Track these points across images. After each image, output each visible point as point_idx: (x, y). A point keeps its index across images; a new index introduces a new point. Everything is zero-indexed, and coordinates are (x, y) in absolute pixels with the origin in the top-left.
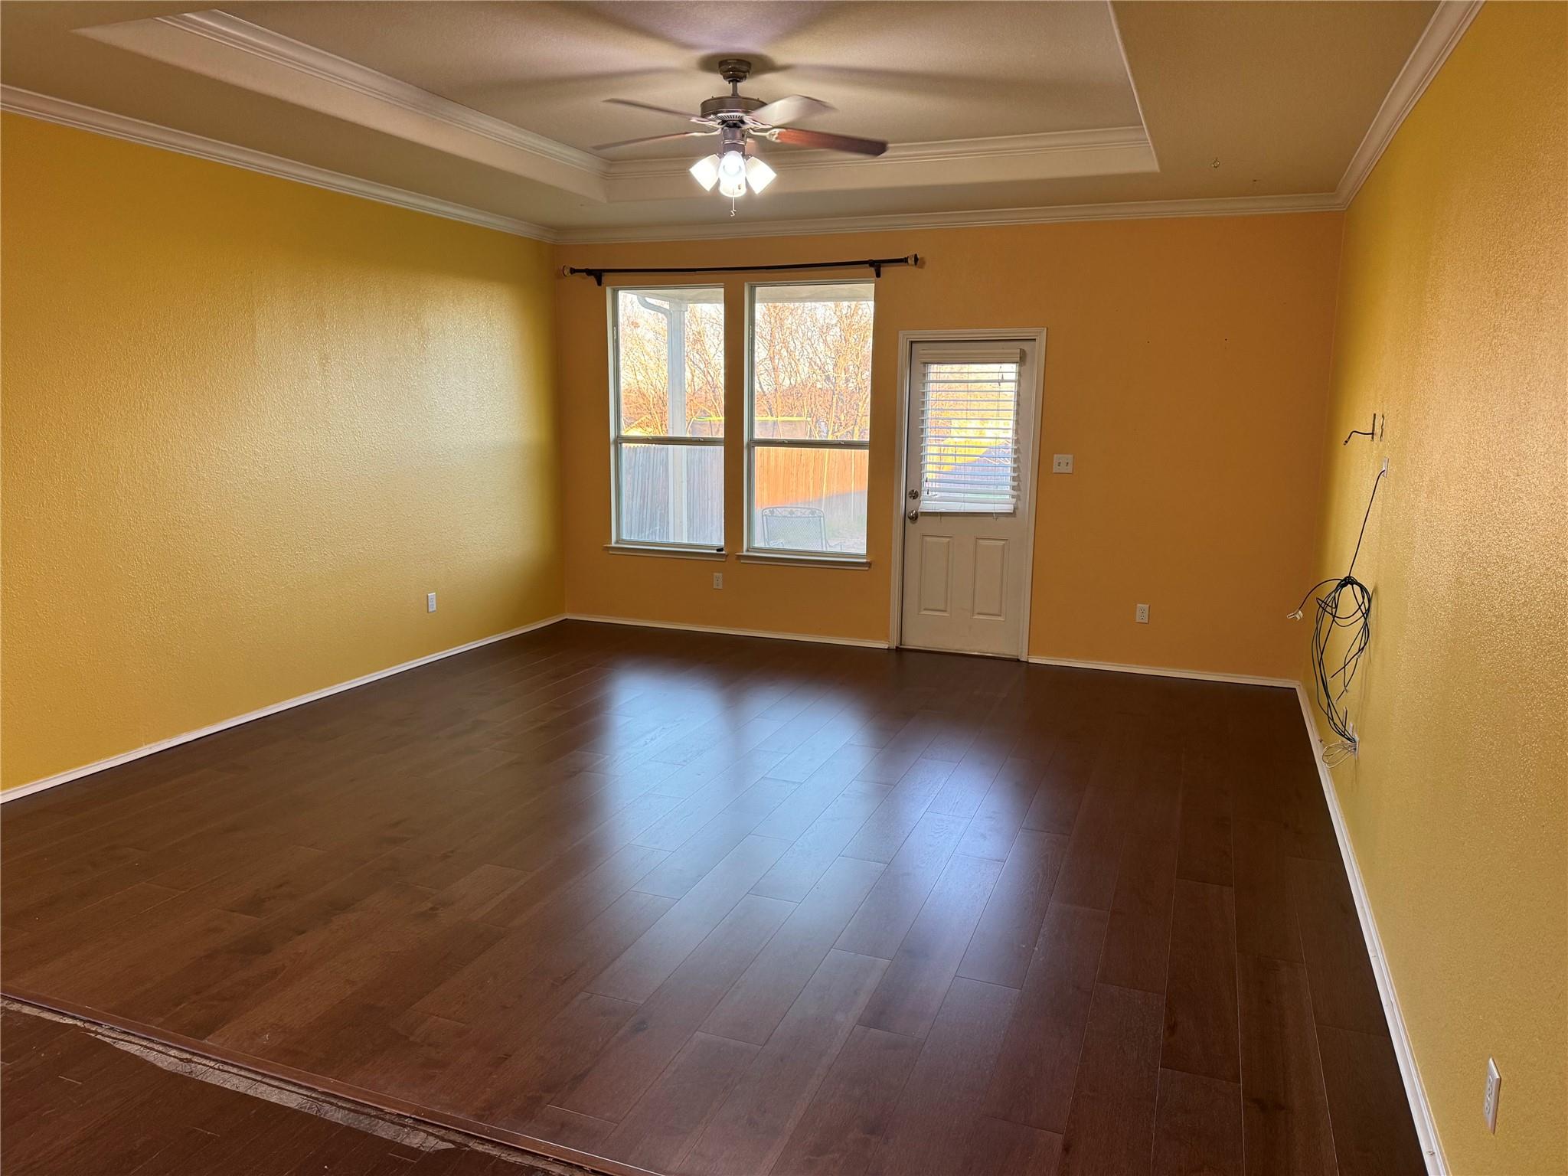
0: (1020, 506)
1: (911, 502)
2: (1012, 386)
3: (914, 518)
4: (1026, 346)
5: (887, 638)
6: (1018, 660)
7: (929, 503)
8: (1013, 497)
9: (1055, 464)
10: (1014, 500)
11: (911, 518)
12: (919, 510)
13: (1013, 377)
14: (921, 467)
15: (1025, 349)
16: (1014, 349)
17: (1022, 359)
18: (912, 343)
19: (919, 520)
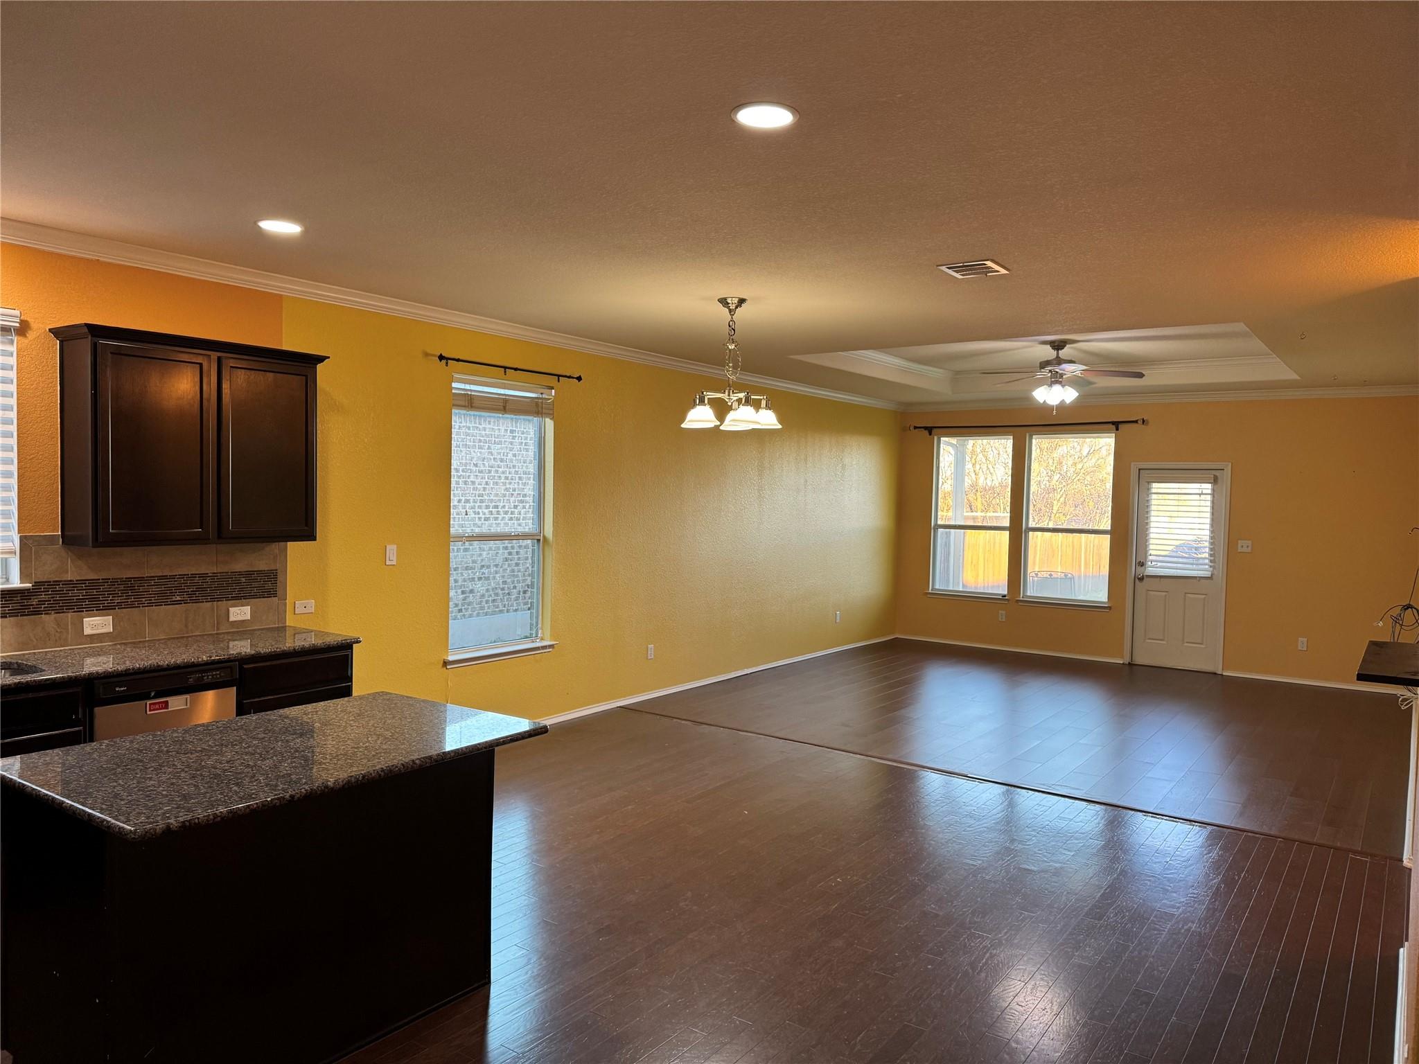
0: (1216, 572)
1: (1140, 569)
2: (1209, 497)
3: (1141, 579)
4: (1217, 473)
5: (1122, 657)
6: (1215, 674)
7: (1152, 569)
8: (1211, 567)
9: (1239, 546)
10: (1211, 569)
11: (1139, 579)
12: (1145, 574)
13: (1209, 491)
14: (1146, 546)
15: (1218, 474)
16: (1211, 475)
17: (1215, 481)
18: (1139, 469)
19: (1144, 580)
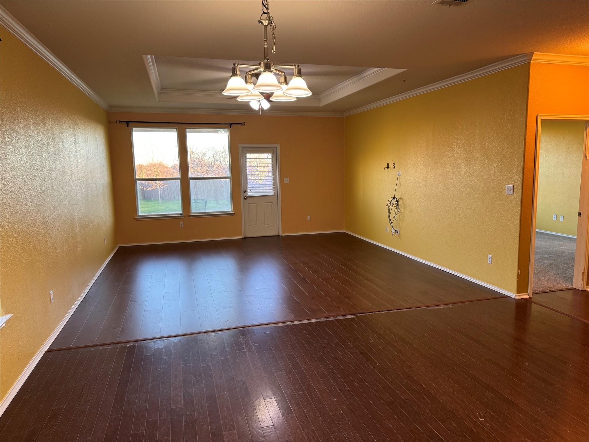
0: (276, 192)
1: (245, 194)
2: (271, 160)
4: (273, 149)
5: (241, 235)
6: (279, 236)
7: (250, 194)
8: (273, 190)
10: (274, 191)
11: (245, 199)
12: (248, 196)
13: (270, 157)
14: (247, 183)
17: (273, 152)
19: (247, 199)
